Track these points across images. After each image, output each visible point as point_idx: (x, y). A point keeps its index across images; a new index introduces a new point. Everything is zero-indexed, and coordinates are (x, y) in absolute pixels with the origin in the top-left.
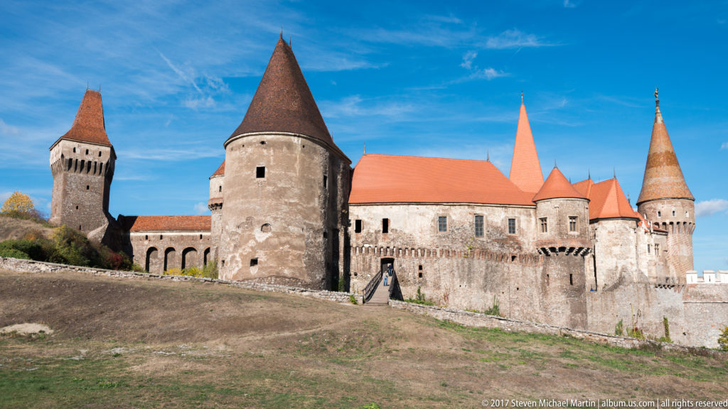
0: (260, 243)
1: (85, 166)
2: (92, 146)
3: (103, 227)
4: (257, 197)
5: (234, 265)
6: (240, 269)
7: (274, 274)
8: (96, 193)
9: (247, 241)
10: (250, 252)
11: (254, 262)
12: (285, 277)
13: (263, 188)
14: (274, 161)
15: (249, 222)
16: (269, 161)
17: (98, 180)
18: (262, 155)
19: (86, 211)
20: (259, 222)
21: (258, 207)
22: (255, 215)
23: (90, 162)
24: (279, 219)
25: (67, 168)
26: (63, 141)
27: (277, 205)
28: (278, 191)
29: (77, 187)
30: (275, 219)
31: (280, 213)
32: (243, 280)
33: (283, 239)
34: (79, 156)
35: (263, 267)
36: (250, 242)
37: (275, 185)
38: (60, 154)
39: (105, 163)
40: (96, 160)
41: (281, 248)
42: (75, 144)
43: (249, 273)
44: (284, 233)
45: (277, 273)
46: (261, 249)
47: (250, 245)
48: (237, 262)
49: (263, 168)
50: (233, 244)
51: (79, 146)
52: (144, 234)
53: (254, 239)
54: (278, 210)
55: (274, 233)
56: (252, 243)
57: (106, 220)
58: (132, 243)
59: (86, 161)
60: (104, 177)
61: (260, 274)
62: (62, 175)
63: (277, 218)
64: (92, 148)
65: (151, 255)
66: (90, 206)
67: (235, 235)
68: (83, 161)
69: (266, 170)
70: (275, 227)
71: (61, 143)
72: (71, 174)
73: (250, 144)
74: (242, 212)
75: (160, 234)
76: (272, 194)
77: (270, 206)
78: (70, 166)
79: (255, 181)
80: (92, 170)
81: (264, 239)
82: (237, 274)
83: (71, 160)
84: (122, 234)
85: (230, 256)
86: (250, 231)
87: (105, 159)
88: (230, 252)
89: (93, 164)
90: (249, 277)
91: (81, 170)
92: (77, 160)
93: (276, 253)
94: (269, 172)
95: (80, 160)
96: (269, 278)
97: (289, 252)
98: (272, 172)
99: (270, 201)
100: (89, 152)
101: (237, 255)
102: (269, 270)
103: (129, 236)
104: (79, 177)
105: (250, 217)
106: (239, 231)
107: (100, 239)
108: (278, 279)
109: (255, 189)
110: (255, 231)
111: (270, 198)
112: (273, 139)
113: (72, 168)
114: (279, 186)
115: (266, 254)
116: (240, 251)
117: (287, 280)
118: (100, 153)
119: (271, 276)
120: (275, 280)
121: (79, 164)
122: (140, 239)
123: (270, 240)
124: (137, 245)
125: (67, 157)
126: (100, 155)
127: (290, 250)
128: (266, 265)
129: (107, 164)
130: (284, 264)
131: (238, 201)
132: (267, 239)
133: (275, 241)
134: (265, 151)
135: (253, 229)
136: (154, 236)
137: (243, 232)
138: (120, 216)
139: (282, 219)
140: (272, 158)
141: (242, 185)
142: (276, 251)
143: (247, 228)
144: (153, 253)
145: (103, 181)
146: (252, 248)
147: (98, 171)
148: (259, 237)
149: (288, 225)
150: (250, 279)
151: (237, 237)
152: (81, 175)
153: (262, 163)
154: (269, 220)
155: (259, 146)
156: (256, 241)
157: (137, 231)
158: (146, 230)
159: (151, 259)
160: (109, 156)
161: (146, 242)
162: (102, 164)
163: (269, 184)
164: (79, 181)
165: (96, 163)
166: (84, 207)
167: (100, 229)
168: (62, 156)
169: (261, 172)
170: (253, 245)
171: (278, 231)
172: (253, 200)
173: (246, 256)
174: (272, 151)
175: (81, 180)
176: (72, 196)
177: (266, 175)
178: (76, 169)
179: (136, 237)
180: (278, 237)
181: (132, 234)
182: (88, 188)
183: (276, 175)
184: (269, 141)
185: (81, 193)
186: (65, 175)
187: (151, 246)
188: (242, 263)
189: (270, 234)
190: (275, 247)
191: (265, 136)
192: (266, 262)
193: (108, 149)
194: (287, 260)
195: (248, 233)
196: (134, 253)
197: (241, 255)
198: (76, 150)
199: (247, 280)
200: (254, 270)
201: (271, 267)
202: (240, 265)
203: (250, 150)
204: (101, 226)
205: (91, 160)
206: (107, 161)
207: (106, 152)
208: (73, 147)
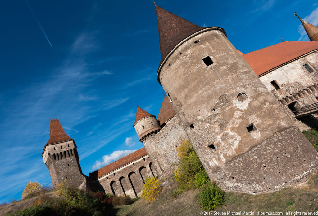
0: (245, 110)
1: (63, 155)
2: (63, 143)
3: (84, 182)
4: (218, 78)
5: (230, 141)
6: (240, 142)
7: (277, 130)
8: (74, 166)
9: (231, 115)
10: (241, 123)
11: (251, 128)
12: (286, 129)
13: (218, 70)
14: (214, 48)
15: (224, 100)
16: (210, 51)
17: (72, 158)
18: (202, 50)
19: (72, 178)
20: (232, 95)
21: (223, 85)
22: (226, 92)
23: (65, 152)
24: (247, 86)
25: (54, 159)
26: (47, 147)
27: (238, 76)
28: (231, 67)
29: (63, 167)
30: (244, 86)
31: (244, 81)
32: (251, 148)
33: (261, 99)
34: (58, 151)
35: (263, 128)
36: (235, 114)
37: (225, 63)
38: (48, 154)
39: (72, 149)
40: (68, 149)
41: (265, 107)
42: (54, 146)
43: (254, 140)
44: (258, 94)
45: (278, 128)
46: (250, 115)
47: (237, 116)
48: (232, 137)
49: (208, 57)
50: (216, 126)
51: (56, 146)
52: (105, 177)
53: (238, 109)
54: (241, 79)
55: (250, 97)
56: (237, 114)
57: (84, 178)
58: (101, 184)
59: (63, 152)
60: (75, 157)
61: (265, 135)
62: (53, 165)
63: (245, 85)
64: (63, 144)
65: (113, 186)
66: (73, 174)
67: (214, 117)
68: (61, 153)
69: (211, 57)
70: (249, 92)
71: (46, 149)
72: (57, 162)
73: (186, 48)
74: (210, 97)
75: (113, 173)
76: (229, 70)
77: (233, 79)
78: (55, 158)
79: (208, 69)
80: (67, 155)
81: (247, 105)
82: (240, 146)
83: (54, 154)
84: (94, 182)
85: (219, 137)
86: (229, 105)
87: (72, 147)
88: (218, 134)
89: (67, 152)
90: (256, 142)
91: (62, 158)
92: (58, 153)
93: (265, 112)
94: (215, 58)
95: (59, 153)
96: (275, 135)
97: (272, 107)
98: (218, 56)
99: (231, 76)
100: (63, 147)
101: (229, 131)
102: (270, 128)
103: (98, 181)
104: (62, 162)
105: (222, 96)
106: (218, 111)
108: (282, 133)
109: (212, 74)
110: (233, 103)
111: (228, 74)
112: (202, 36)
113: (57, 159)
114: (229, 63)
115: (258, 117)
116: (230, 126)
117: (288, 130)
118: (68, 145)
119: (275, 133)
120: (281, 135)
121: (59, 155)
122: (104, 180)
123: (252, 105)
124: (104, 184)
125: (52, 154)
126: (69, 146)
127: (271, 106)
128: (264, 126)
129: (74, 149)
130: (277, 119)
131: (200, 92)
132: (250, 104)
133: (256, 103)
134: (202, 46)
135: (231, 104)
136: (110, 175)
137: (222, 110)
138: (90, 174)
139: (249, 85)
140: (210, 47)
141: (197, 79)
142: (264, 110)
143: (224, 105)
144: (114, 184)
145: (75, 158)
146: (241, 118)
147: (71, 155)
148: (242, 106)
149: (256, 88)
150: (259, 144)
151: (217, 117)
152: (63, 160)
153: (205, 55)
154: (240, 90)
155: (195, 46)
156: (241, 110)
157: (101, 177)
158: (106, 174)
159: (113, 188)
160: (73, 145)
161: (108, 180)
163: (221, 65)
164: (63, 163)
165: (68, 151)
166: (70, 176)
167: (83, 184)
168: (49, 154)
169: (208, 61)
170: (241, 115)
171: (253, 95)
172: (215, 82)
173: (239, 127)
174: (207, 43)
175: (63, 162)
176: (62, 173)
177: (214, 61)
178: (59, 158)
179: (101, 180)
180: (256, 99)
181: (99, 180)
182: (69, 165)
183: (222, 57)
184: (200, 38)
185: (66, 170)
186: (54, 164)
187: (111, 181)
188: (239, 135)
189: (248, 100)
190: (260, 108)
191: (196, 37)
192: (262, 123)
193: (72, 142)
194: (276, 114)
195: (228, 108)
196: (104, 189)
197: (233, 129)
198: (55, 148)
199: (255, 146)
200: (256, 135)
201: (269, 125)
202: (239, 138)
203: (189, 52)
204: (83, 182)
205: (65, 150)
206: (73, 147)
207: (71, 143)
208: (53, 148)
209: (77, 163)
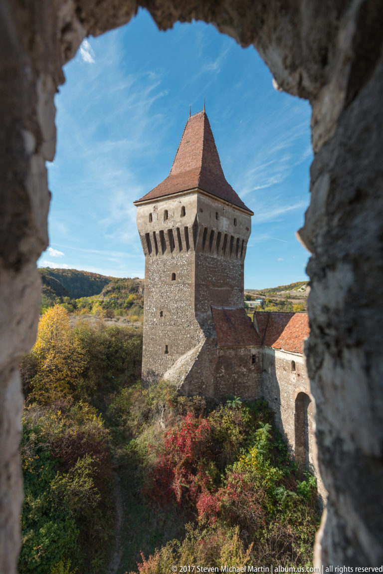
1: (166, 241)
2: (170, 201)
3: (193, 351)
8: (184, 284)
19: (172, 319)
23: (170, 231)
25: (147, 250)
29: (160, 279)
34: (159, 225)
39: (190, 225)
40: (178, 225)
42: (151, 208)
51: (155, 209)
57: (202, 336)
59: (167, 230)
64: (173, 204)
66: (177, 309)
68: (162, 232)
72: (153, 259)
78: (149, 246)
80: (176, 244)
83: (147, 236)
87: (190, 218)
89: (175, 234)
91: (163, 250)
92: (154, 233)
95: (157, 232)
100: (169, 215)
104: (161, 262)
107: (183, 378)
113: (153, 249)
118: (184, 209)
121: (158, 238)
125: (143, 233)
126: (183, 213)
129: (195, 225)
145: (193, 259)
147: (184, 244)
152: (165, 257)
160: (195, 211)
162: (186, 228)
164: (163, 267)
165: (178, 229)
166: (170, 311)
175: (164, 265)
176: (155, 294)
178: (157, 249)
181: (278, 354)
182: (174, 277)
185: (165, 289)
186: (146, 262)
193: (194, 198)
198: (153, 216)
204: (195, 345)
205: (171, 227)
206: (193, 219)
207: (191, 204)
208: (148, 214)
209: (194, 279)
